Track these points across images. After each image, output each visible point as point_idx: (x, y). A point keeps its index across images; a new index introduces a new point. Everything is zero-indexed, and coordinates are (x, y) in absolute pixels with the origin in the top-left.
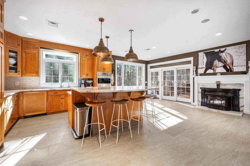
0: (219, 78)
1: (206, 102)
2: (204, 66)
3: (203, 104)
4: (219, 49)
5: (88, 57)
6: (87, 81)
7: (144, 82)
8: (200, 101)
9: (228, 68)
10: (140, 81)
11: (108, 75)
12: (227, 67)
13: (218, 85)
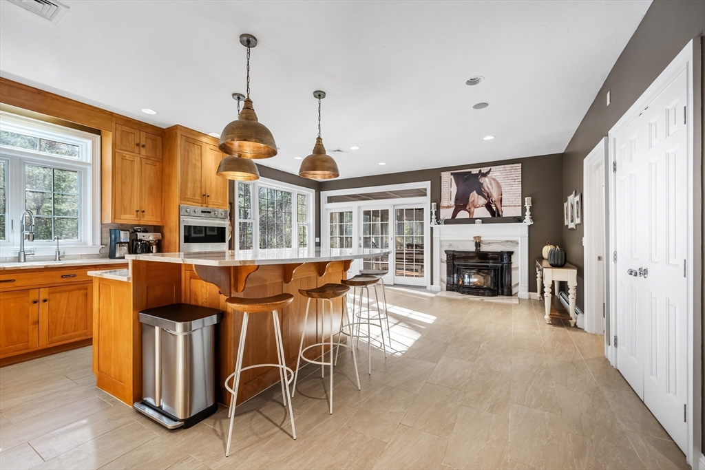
0: (479, 230)
1: (455, 282)
2: (453, 203)
3: (451, 287)
4: (479, 169)
5: (143, 151)
6: (140, 235)
7: (311, 238)
8: (443, 282)
9: (494, 208)
10: (302, 235)
11: (216, 217)
12: (491, 207)
13: (478, 245)
